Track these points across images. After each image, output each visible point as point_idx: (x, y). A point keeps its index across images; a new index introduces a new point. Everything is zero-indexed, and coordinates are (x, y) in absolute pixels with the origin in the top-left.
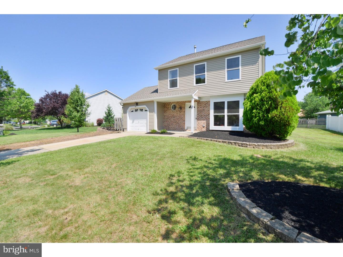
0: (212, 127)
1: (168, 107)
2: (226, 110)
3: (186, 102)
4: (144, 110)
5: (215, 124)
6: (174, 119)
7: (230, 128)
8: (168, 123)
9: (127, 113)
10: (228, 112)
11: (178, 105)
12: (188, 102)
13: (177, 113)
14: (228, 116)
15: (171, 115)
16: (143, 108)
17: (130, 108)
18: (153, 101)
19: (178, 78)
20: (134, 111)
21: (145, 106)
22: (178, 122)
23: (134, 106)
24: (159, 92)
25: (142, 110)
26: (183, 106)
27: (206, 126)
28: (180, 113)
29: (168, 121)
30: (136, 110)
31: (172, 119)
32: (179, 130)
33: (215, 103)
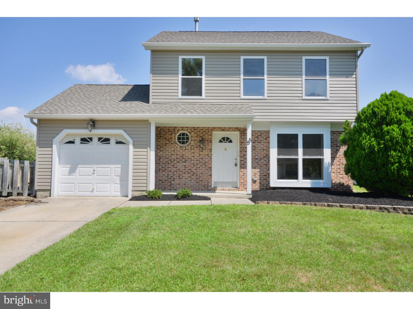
0: (275, 182)
1: (168, 136)
2: (300, 150)
3: (214, 129)
4: (113, 141)
5: (281, 176)
6: (184, 164)
7: (307, 183)
8: (170, 173)
9: (54, 146)
10: (304, 154)
11: (195, 135)
12: (219, 131)
13: (192, 151)
14: (304, 160)
15: (178, 156)
16: (111, 135)
17: (66, 133)
18: (147, 121)
19: (203, 77)
20: (78, 141)
21: (121, 132)
22: (195, 171)
23: (87, 128)
24: (151, 100)
25: (106, 140)
26: (206, 137)
27: (260, 179)
28: (201, 153)
29: (169, 169)
30: (84, 140)
31: (180, 166)
32: (198, 190)
33: (279, 136)
